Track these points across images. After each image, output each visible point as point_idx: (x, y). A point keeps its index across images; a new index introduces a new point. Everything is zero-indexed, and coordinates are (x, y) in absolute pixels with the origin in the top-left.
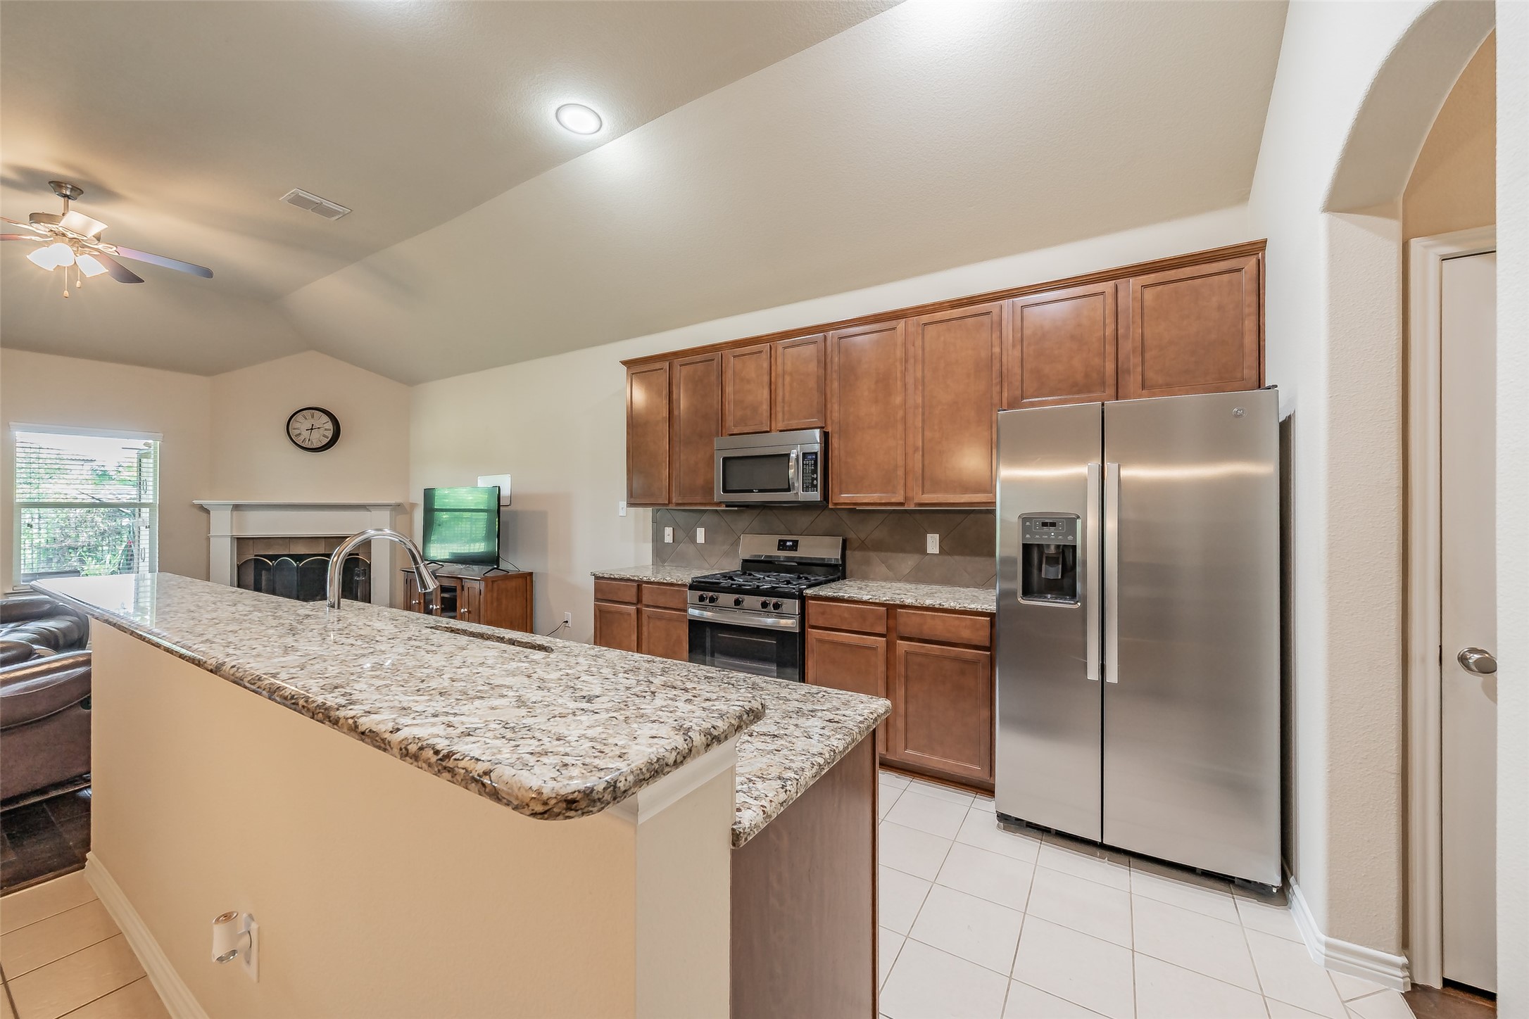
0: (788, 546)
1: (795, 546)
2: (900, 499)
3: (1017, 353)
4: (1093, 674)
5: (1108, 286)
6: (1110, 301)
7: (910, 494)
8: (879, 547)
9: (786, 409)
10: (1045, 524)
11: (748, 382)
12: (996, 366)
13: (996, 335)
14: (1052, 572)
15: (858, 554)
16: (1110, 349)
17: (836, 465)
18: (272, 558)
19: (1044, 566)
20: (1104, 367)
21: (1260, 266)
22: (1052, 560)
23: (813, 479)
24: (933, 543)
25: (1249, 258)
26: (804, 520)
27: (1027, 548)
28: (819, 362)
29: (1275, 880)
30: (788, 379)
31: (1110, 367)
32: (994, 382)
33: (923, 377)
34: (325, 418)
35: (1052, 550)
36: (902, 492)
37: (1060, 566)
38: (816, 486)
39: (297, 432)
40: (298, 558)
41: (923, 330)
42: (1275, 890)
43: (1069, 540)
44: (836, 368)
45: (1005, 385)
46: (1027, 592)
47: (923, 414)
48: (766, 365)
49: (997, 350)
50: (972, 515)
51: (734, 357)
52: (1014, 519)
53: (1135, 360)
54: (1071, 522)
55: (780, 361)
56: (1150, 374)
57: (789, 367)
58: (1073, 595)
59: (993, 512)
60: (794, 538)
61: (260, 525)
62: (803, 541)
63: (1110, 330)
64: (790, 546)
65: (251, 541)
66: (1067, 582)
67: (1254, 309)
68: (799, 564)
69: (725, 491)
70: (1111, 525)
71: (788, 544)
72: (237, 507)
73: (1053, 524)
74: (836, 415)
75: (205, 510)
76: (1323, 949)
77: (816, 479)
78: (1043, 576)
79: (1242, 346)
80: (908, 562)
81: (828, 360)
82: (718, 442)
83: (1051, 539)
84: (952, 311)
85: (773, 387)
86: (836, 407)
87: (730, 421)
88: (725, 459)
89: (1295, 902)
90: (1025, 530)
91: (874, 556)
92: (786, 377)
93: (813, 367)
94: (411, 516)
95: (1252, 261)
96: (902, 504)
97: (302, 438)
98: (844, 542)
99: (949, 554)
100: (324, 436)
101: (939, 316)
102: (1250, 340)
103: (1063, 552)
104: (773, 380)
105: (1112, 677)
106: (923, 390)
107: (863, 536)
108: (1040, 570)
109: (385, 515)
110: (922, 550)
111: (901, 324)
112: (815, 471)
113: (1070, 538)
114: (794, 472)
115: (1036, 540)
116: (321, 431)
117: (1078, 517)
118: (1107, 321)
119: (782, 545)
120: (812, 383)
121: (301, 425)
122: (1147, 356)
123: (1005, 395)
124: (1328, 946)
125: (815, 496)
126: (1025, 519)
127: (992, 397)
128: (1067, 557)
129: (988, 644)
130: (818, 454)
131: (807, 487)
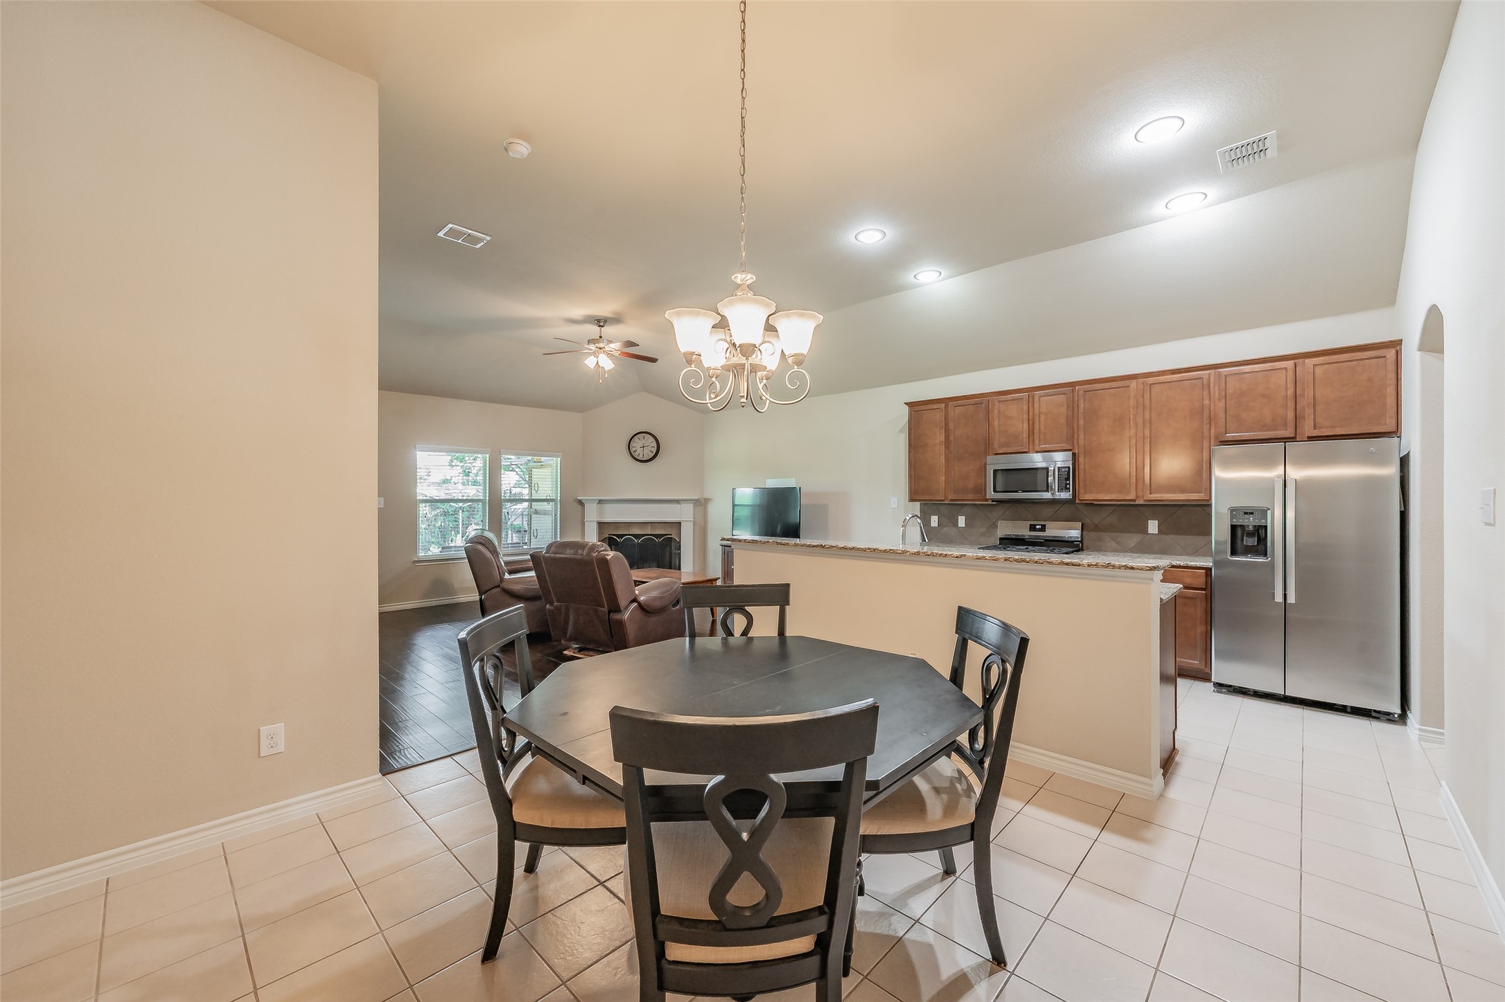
1: (1043, 528)
2: (1132, 496)
3: (1222, 404)
4: (1279, 598)
5: (1291, 363)
6: (1291, 374)
7: (1140, 494)
8: (1109, 529)
9: (1042, 437)
10: (1246, 513)
11: (1011, 418)
12: (1206, 414)
13: (1205, 393)
14: (1252, 541)
15: (1093, 534)
16: (1291, 404)
17: (1082, 474)
18: (620, 536)
19: (1245, 538)
20: (1286, 415)
21: (1398, 353)
22: (1250, 534)
23: (1066, 484)
24: (1153, 527)
25: (1390, 350)
26: (1048, 511)
27: (1234, 528)
28: (1068, 407)
29: (1397, 710)
30: (1043, 418)
31: (1291, 415)
32: (1205, 422)
33: (1150, 418)
34: (651, 439)
35: (1251, 528)
36: (1134, 493)
37: (1256, 538)
38: (1069, 489)
39: (634, 449)
40: (637, 536)
41: (1150, 388)
42: (1396, 716)
43: (1262, 523)
44: (1082, 411)
45: (1213, 425)
46: (1233, 553)
47: (1150, 442)
48: (1025, 408)
49: (1206, 402)
50: (1183, 508)
51: (999, 402)
52: (1225, 510)
53: (1309, 412)
54: (1264, 512)
55: (1036, 405)
56: (1319, 420)
57: (1044, 409)
58: (1265, 555)
59: (1210, 505)
60: (1043, 523)
61: (614, 514)
62: (1049, 524)
63: (1290, 392)
65: (607, 525)
66: (1261, 547)
67: (1394, 382)
68: (1046, 540)
69: (995, 491)
70: (1291, 514)
71: (1038, 527)
72: (600, 502)
73: (1252, 513)
74: (1081, 442)
75: (581, 503)
76: (1418, 732)
77: (1069, 484)
78: (1244, 544)
79: (1385, 404)
80: (1134, 539)
81: (1075, 406)
82: (990, 459)
83: (1250, 522)
84: (1172, 376)
85: (1031, 423)
86: (1082, 436)
87: (996, 445)
88: (995, 471)
89: (1409, 722)
90: (1232, 517)
91: (1106, 537)
92: (1041, 416)
93: (1063, 409)
94: (705, 508)
95: (1392, 352)
96: (1134, 500)
97: (637, 453)
98: (1082, 525)
99: (1165, 534)
100: (651, 451)
101: (1162, 378)
102: (1391, 401)
103: (1258, 530)
104: (1030, 418)
105: (1292, 599)
106: (1150, 427)
107: (1096, 522)
108: (1242, 540)
109: (690, 506)
110: (1143, 531)
111: (1133, 384)
112: (1068, 479)
113: (1263, 521)
114: (1053, 480)
115: (1240, 522)
116: (649, 448)
117: (1269, 509)
118: (1288, 386)
119: (1032, 528)
120: (1063, 420)
121: (637, 444)
122: (1318, 408)
123: (1213, 430)
124: (1420, 730)
125: (1065, 495)
126: (1234, 511)
127: (1203, 433)
128: (1260, 533)
129: (1204, 587)
130: (1069, 468)
131: (1061, 489)
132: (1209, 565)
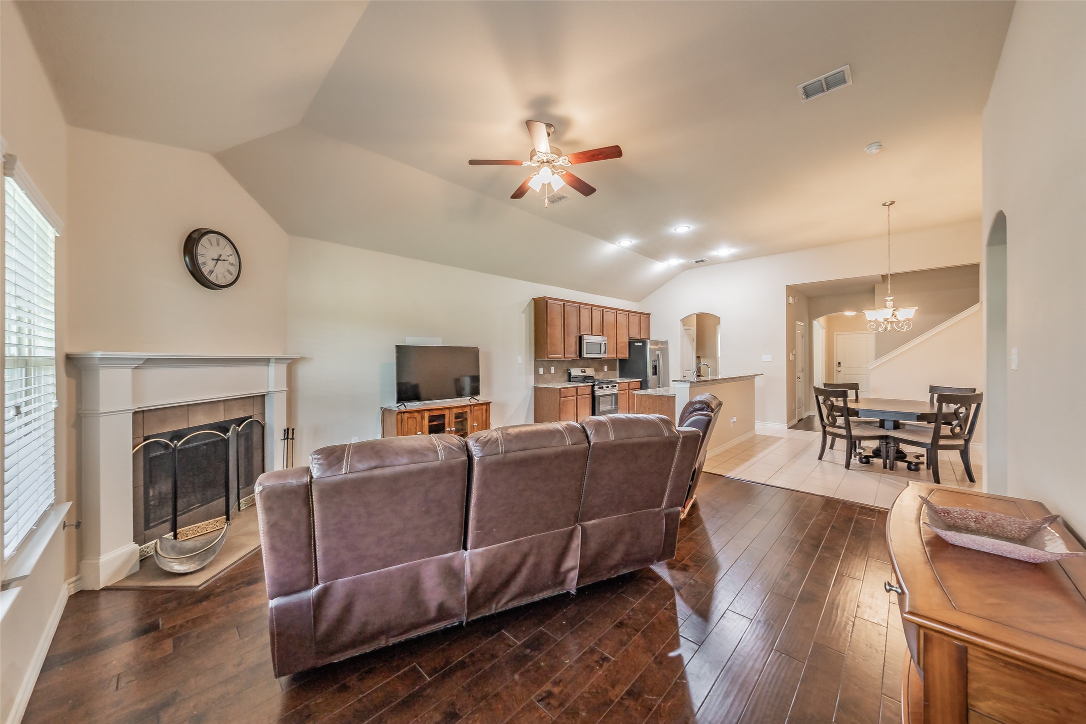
1: (585, 371)
9: (595, 329)
11: (586, 317)
24: (606, 368)
30: (595, 319)
33: (619, 326)
34: (230, 249)
39: (202, 260)
41: (618, 315)
44: (605, 319)
48: (590, 314)
51: (582, 308)
54: (656, 361)
55: (593, 313)
57: (595, 316)
69: (586, 353)
74: (605, 333)
81: (603, 317)
85: (592, 321)
86: (605, 330)
87: (581, 330)
88: (586, 343)
97: (208, 268)
100: (229, 271)
101: (620, 312)
104: (592, 318)
111: (615, 312)
112: (606, 348)
116: (226, 264)
120: (600, 322)
121: (207, 252)
125: (606, 356)
132: (641, 380)
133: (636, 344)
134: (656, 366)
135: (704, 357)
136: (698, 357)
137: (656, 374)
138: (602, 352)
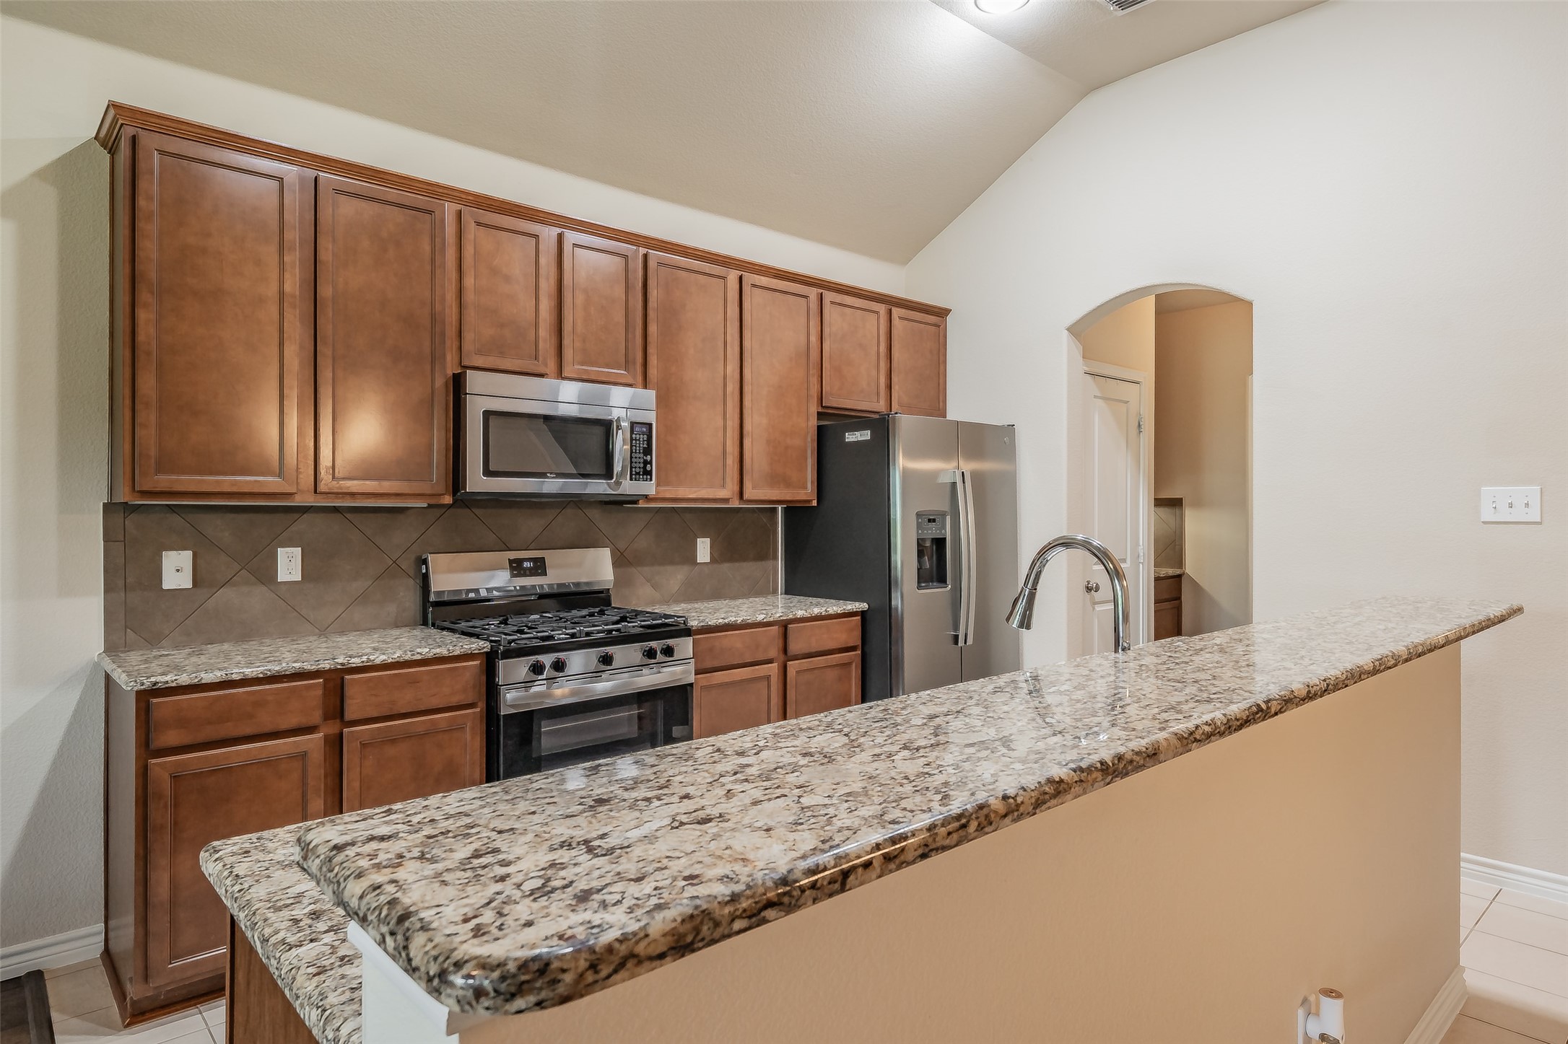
0: (527, 568)
1: (539, 567)
2: (727, 492)
4: (962, 641)
5: (880, 308)
6: (882, 321)
7: (738, 488)
8: (642, 560)
9: (578, 345)
10: (929, 520)
11: (507, 279)
12: (813, 356)
13: (812, 323)
16: (882, 365)
20: (879, 379)
23: (646, 463)
24: (703, 550)
25: (942, 319)
26: (531, 525)
28: (628, 287)
30: (581, 297)
31: (882, 380)
33: (752, 349)
36: (730, 486)
37: (928, 557)
38: (650, 473)
41: (750, 292)
43: (942, 534)
47: (752, 393)
49: (813, 339)
50: (740, 514)
51: (478, 224)
53: (895, 379)
54: (943, 519)
55: (567, 264)
57: (582, 279)
58: (944, 581)
62: (550, 556)
64: (530, 569)
67: (944, 358)
69: (487, 472)
70: (971, 521)
71: (526, 565)
73: (934, 520)
77: (651, 463)
79: (939, 384)
80: (676, 577)
83: (933, 533)
85: (555, 303)
86: (654, 360)
87: (470, 341)
88: (487, 414)
90: (918, 526)
91: (637, 574)
92: (577, 293)
93: (619, 291)
99: (723, 560)
101: (764, 280)
104: (553, 290)
106: (752, 364)
107: (622, 546)
110: (691, 559)
111: (730, 275)
112: (648, 451)
113: (943, 531)
115: (925, 535)
117: (947, 514)
118: (881, 339)
119: (516, 568)
122: (900, 377)
126: (919, 516)
129: (859, 644)
130: (650, 425)
131: (638, 474)
132: (864, 606)
133: (851, 437)
134: (940, 543)
135: (1198, 504)
136: (1168, 504)
137: (942, 579)
138: (617, 468)
